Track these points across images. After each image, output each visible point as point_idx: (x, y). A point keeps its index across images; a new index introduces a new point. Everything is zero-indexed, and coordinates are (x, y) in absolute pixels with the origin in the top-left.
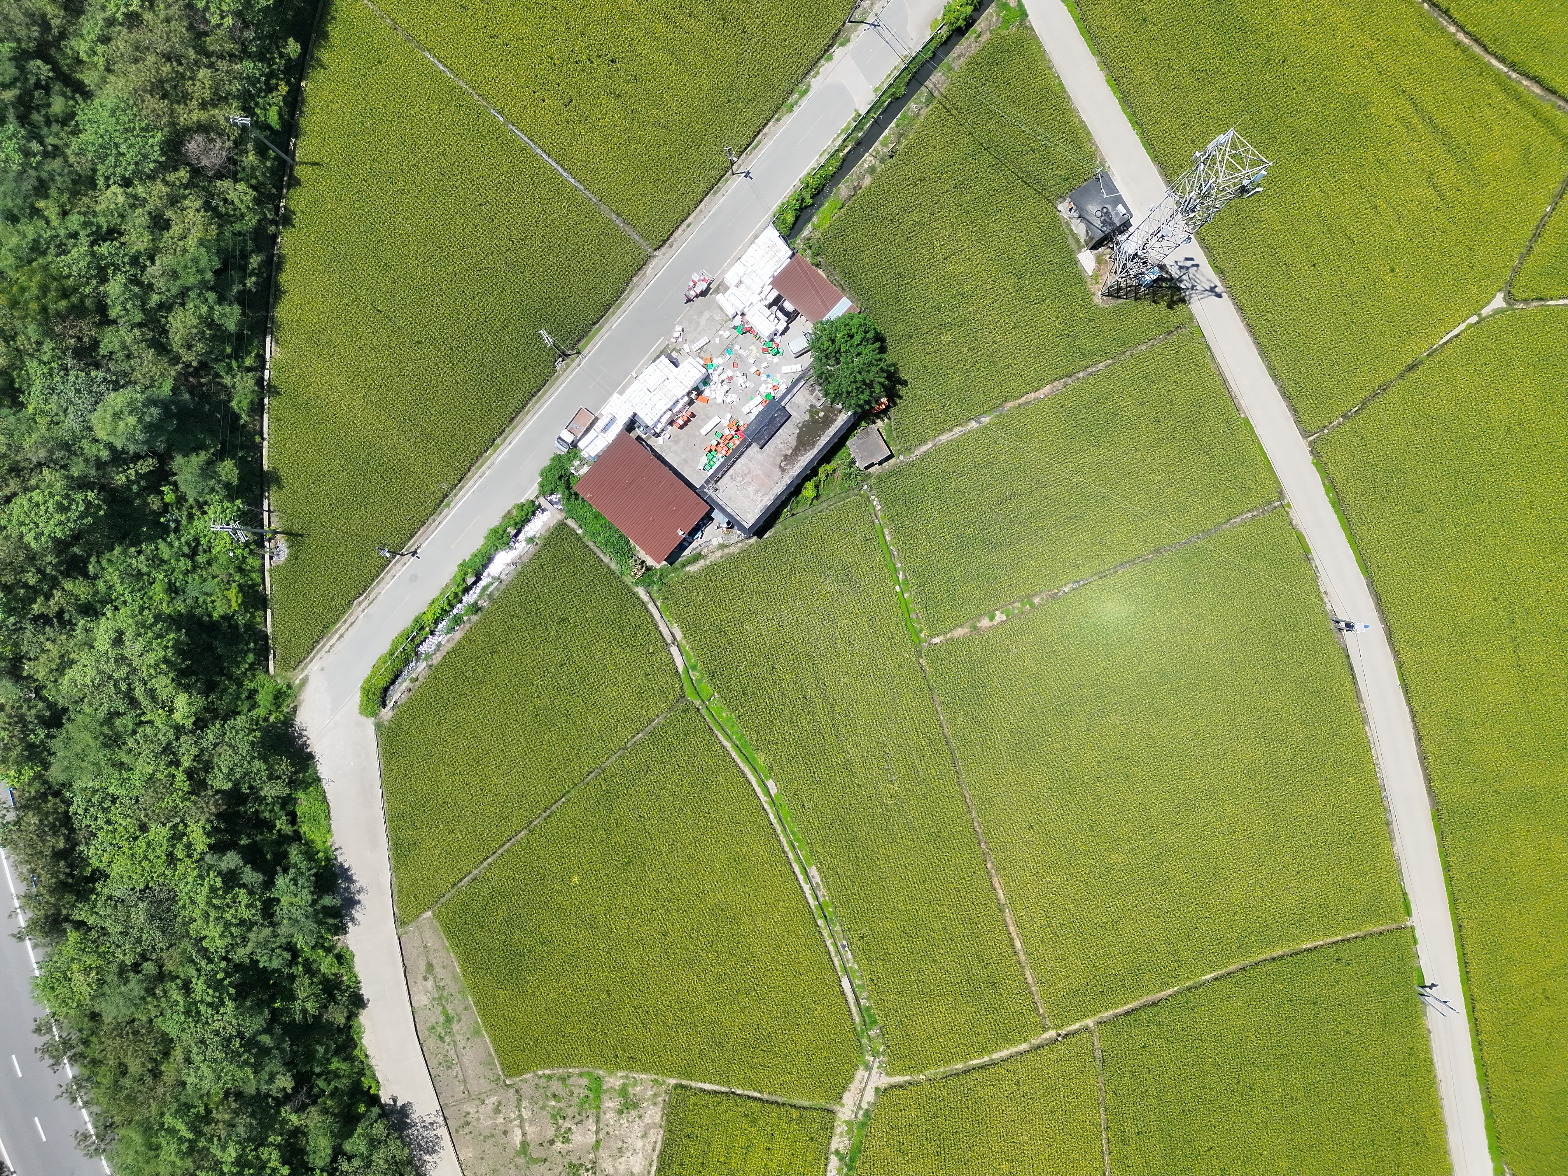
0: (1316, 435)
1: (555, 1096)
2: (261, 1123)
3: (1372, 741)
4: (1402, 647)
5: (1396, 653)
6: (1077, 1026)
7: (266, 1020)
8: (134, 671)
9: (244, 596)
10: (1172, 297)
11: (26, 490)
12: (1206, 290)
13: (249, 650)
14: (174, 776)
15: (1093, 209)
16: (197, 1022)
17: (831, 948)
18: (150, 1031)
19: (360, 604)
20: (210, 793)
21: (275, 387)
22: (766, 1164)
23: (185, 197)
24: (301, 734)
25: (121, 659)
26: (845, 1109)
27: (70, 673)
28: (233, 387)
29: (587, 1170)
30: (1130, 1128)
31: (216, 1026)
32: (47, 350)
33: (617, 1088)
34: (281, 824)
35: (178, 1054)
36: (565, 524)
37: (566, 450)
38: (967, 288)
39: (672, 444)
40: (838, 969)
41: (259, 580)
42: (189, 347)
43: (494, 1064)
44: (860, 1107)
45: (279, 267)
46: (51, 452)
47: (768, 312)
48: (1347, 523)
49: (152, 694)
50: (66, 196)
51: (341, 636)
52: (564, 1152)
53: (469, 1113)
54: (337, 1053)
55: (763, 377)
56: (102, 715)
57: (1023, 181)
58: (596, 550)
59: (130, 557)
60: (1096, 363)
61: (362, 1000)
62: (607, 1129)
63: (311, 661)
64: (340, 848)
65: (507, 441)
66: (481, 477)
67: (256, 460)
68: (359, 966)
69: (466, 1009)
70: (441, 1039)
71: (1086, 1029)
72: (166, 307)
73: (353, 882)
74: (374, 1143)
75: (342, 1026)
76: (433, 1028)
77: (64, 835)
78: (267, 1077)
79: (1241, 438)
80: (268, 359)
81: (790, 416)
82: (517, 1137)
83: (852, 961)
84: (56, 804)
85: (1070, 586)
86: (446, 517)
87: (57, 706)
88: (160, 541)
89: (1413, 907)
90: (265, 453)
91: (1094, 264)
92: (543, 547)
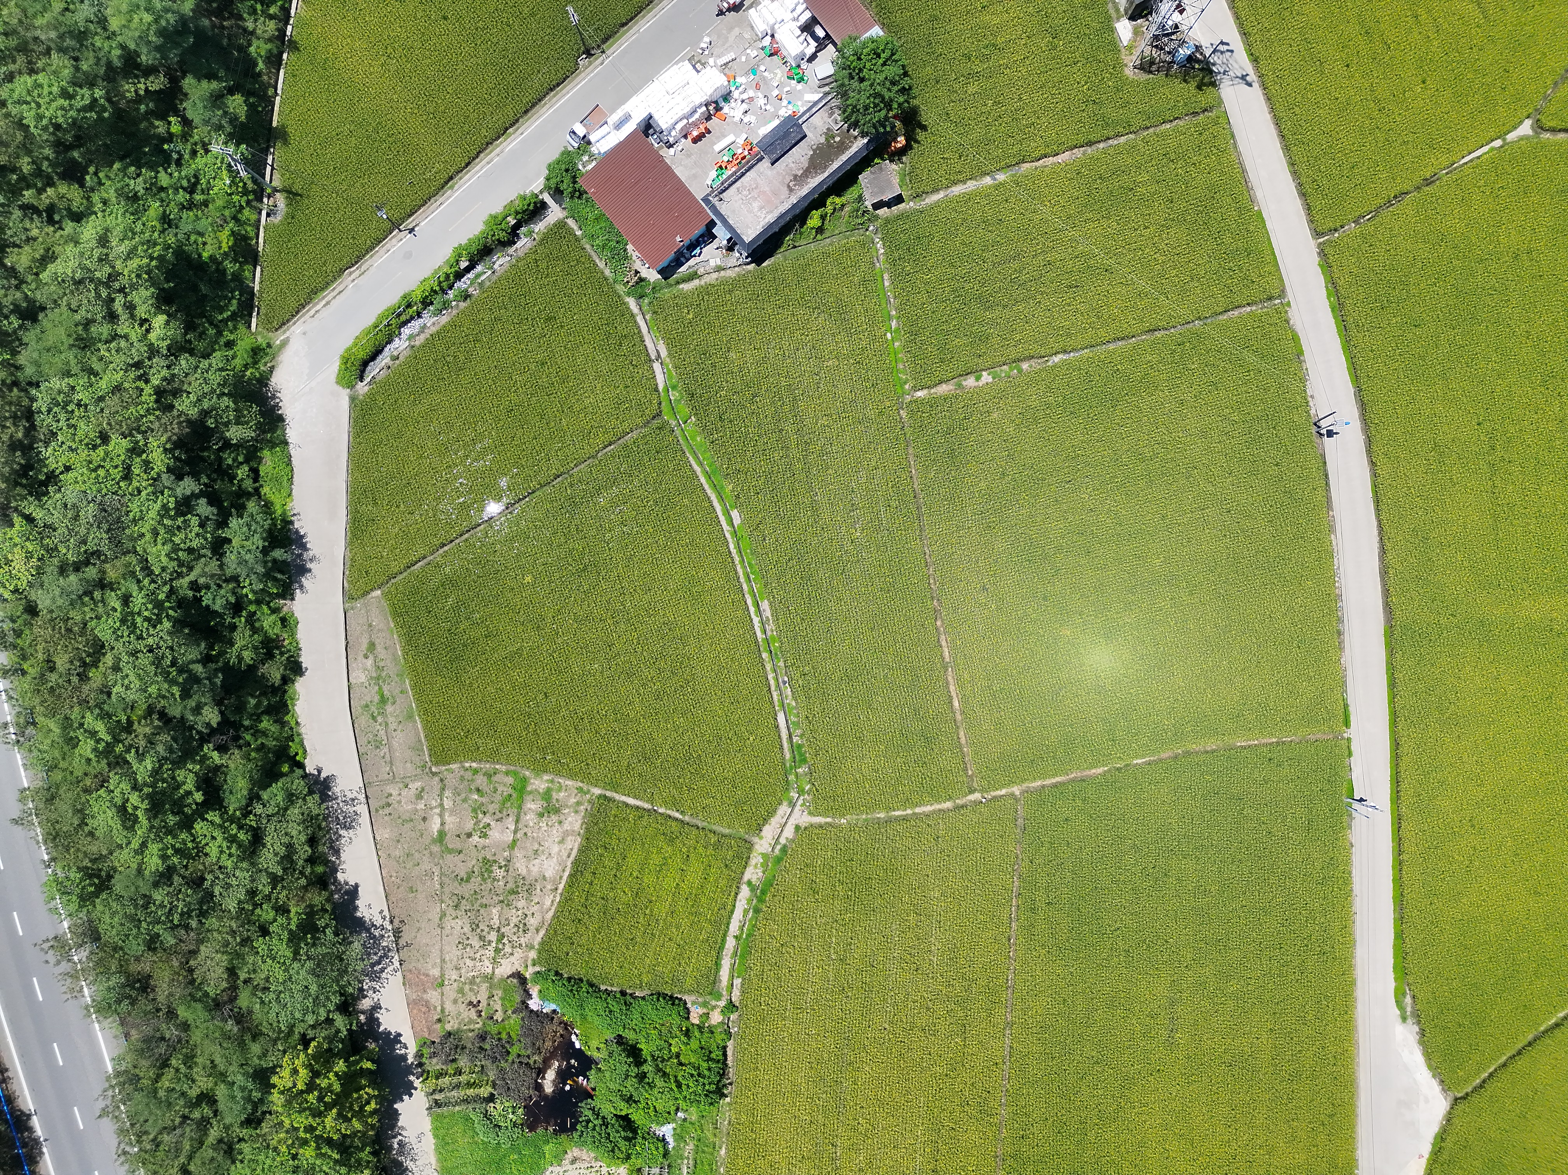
0: (1326, 238)
1: (478, 790)
2: (182, 749)
3: (1335, 550)
4: (1380, 460)
5: (1372, 464)
6: (1003, 792)
7: (201, 653)
8: (115, 275)
9: (235, 241)
10: (1204, 77)
11: (32, 71)
12: (1237, 77)
13: (233, 297)
14: (142, 390)
16: (131, 633)
17: (772, 683)
18: (82, 633)
19: (351, 274)
20: (175, 414)
21: (295, 42)
22: (677, 884)
24: (274, 395)
25: (105, 259)
26: (763, 842)
28: (254, 32)
29: (500, 867)
30: (1041, 898)
31: (150, 641)
33: (541, 791)
34: (242, 472)
35: (108, 659)
36: (566, 223)
37: (576, 145)
38: (1000, 40)
39: (683, 157)
40: (776, 703)
41: (252, 234)
43: (423, 750)
44: (777, 842)
46: (62, 37)
47: (798, 33)
48: (1343, 328)
49: (130, 307)
51: (328, 303)
52: (480, 847)
53: (391, 795)
54: (268, 712)
55: (785, 102)
56: (79, 317)
58: (593, 253)
59: (129, 177)
60: (1118, 136)
61: (301, 667)
62: (526, 830)
63: (295, 323)
64: (299, 514)
65: (520, 131)
66: (488, 163)
67: (267, 112)
68: (302, 634)
69: (402, 692)
70: (374, 718)
71: (1012, 796)
73: (307, 550)
74: (291, 798)
75: (276, 685)
76: (367, 706)
77: (24, 426)
78: (194, 704)
79: (1252, 228)
80: (293, 14)
81: (805, 136)
82: (435, 825)
83: (790, 697)
84: (21, 397)
85: (1060, 356)
86: (448, 199)
87: (35, 301)
88: (160, 169)
89: (1353, 719)
90: (276, 108)
91: (1131, 35)
92: (541, 243)
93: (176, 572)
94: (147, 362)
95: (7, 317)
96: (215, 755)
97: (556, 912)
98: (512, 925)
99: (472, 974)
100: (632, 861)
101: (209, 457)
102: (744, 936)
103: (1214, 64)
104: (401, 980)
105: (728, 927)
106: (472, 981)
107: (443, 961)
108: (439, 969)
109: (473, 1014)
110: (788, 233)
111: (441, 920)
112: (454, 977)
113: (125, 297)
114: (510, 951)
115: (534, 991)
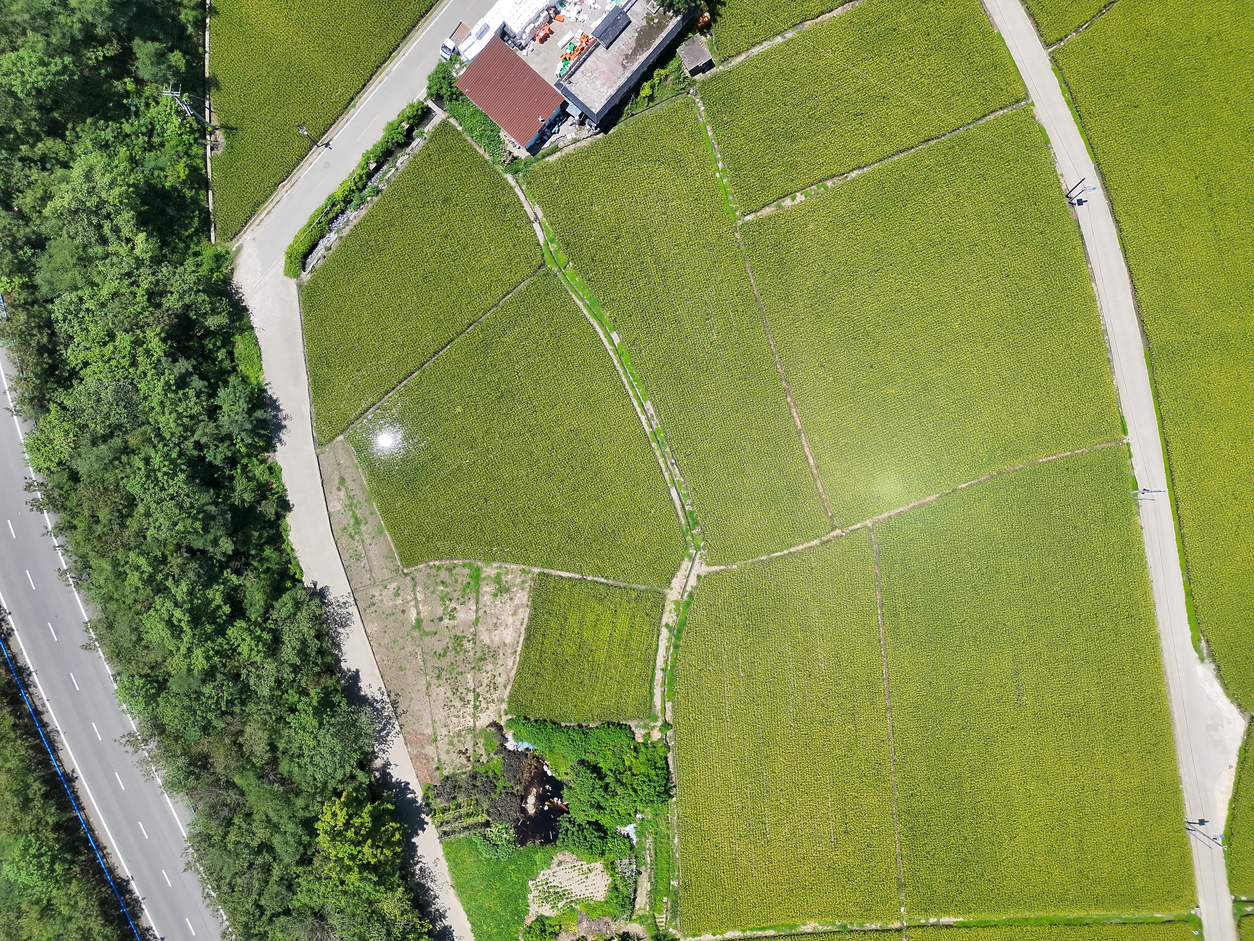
0: (1054, 47)
1: (443, 582)
2: (207, 574)
3: (1097, 295)
4: (1123, 218)
5: (1117, 221)
6: (859, 525)
7: (211, 498)
8: (102, 203)
9: (190, 170)
11: (14, 49)
13: (194, 217)
14: (135, 293)
16: (155, 485)
17: (663, 465)
18: (117, 490)
19: (284, 186)
20: (164, 309)
21: (214, 8)
22: (611, 634)
24: (237, 291)
25: (92, 192)
26: (673, 592)
29: (469, 641)
30: (900, 604)
31: (171, 491)
33: (493, 576)
34: (221, 354)
35: (141, 509)
36: (448, 122)
37: (448, 57)
39: (535, 55)
40: (668, 481)
41: (202, 166)
43: (394, 557)
44: (685, 590)
46: (34, 18)
48: (1079, 116)
49: (116, 230)
51: (269, 212)
52: (450, 627)
53: (374, 596)
54: (268, 542)
56: (77, 242)
58: (473, 143)
59: (100, 130)
61: (289, 504)
62: (485, 608)
63: (245, 232)
64: (270, 383)
65: (402, 53)
66: (380, 82)
67: (200, 68)
68: (286, 478)
69: (371, 514)
70: (352, 538)
71: (866, 527)
73: (280, 411)
74: (298, 605)
75: (272, 519)
76: (345, 528)
77: (47, 333)
78: (212, 537)
79: (995, 47)
81: (630, 22)
82: (413, 615)
83: (679, 475)
84: (41, 311)
85: (856, 172)
86: (352, 115)
87: (41, 235)
88: (123, 120)
89: (1129, 428)
90: (207, 63)
92: (431, 140)
93: (182, 436)
94: (136, 272)
95: (22, 248)
96: (234, 577)
97: (518, 670)
98: (484, 685)
99: (458, 729)
100: (572, 621)
101: (194, 345)
102: (669, 668)
104: (403, 741)
105: (655, 663)
106: (459, 734)
107: (434, 721)
108: (431, 728)
109: (463, 760)
110: (627, 104)
111: (427, 689)
112: (444, 733)
113: (112, 222)
114: (485, 706)
115: (509, 735)
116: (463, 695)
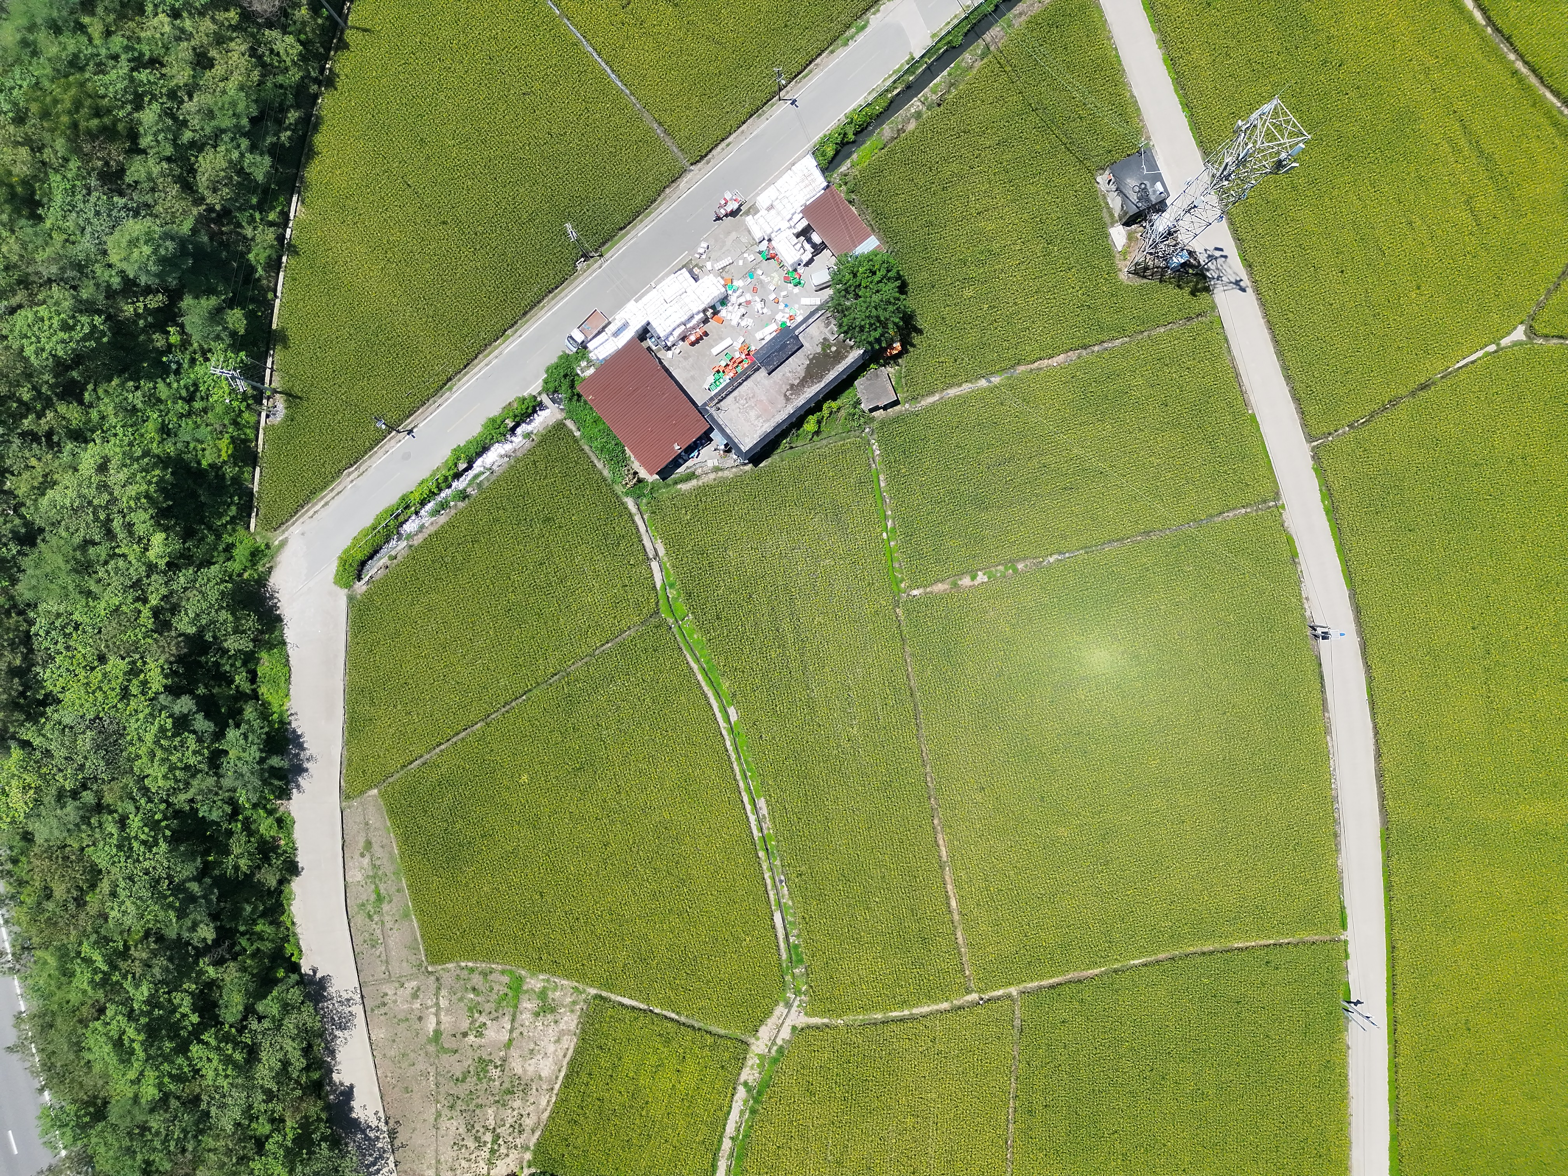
0: (1320, 441)
1: (474, 989)
2: (178, 968)
3: (1331, 752)
4: (1375, 662)
5: (1368, 667)
6: (1000, 992)
7: (197, 868)
8: (113, 501)
9: (235, 448)
10: (1197, 283)
11: (33, 303)
12: (1231, 283)
13: (232, 502)
14: (140, 612)
15: (1132, 183)
16: (128, 858)
17: (769, 882)
18: (80, 860)
19: (349, 474)
20: (173, 634)
21: (294, 246)
22: (673, 1086)
23: (232, 39)
24: (272, 595)
25: (103, 487)
26: (759, 1043)
27: (50, 493)
28: (253, 239)
29: (496, 1067)
30: (1038, 1100)
31: (147, 864)
32: (72, 167)
33: (537, 990)
34: (240, 676)
35: (105, 886)
36: (564, 425)
37: (574, 350)
38: (995, 246)
39: (681, 359)
40: (773, 903)
41: (252, 436)
42: (215, 190)
43: (419, 948)
44: (774, 1043)
45: (316, 128)
46: (63, 269)
47: (795, 240)
48: (1338, 532)
49: (129, 527)
50: (112, 16)
51: (326, 504)
52: (475, 1046)
53: (386, 994)
54: (263, 915)
55: (781, 306)
56: (77, 540)
57: (1066, 147)
58: (591, 454)
59: (127, 391)
60: (1113, 339)
61: (297, 867)
62: (522, 1029)
63: (293, 524)
64: (296, 714)
65: (518, 333)
66: (487, 365)
67: (266, 318)
68: (298, 834)
69: (398, 891)
70: (370, 917)
71: (1009, 996)
72: (197, 146)
73: (304, 749)
74: (286, 1008)
75: (272, 889)
76: (363, 905)
77: (22, 653)
78: (190, 924)
79: (1246, 433)
80: (292, 217)
81: (802, 346)
82: (431, 1024)
83: (787, 897)
84: (19, 622)
85: (1056, 556)
86: (446, 400)
87: (34, 525)
88: (159, 380)
89: (1350, 921)
90: (276, 311)
91: (1125, 241)
92: (539, 444)
93: (173, 789)
94: (145, 581)
95: (5, 545)
96: (211, 969)
97: (552, 1112)
98: (508, 1125)
100: (628, 1063)
101: (207, 663)
102: (741, 1137)
103: (1208, 270)
105: (724, 1129)
107: (438, 1162)
108: (434, 1170)
110: (786, 437)
111: (436, 1120)
113: (124, 518)
114: (505, 1151)
116: (479, 1134)
